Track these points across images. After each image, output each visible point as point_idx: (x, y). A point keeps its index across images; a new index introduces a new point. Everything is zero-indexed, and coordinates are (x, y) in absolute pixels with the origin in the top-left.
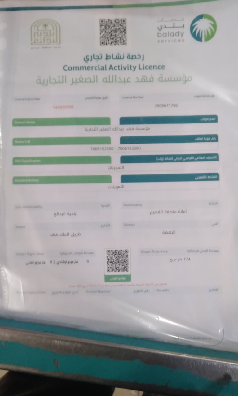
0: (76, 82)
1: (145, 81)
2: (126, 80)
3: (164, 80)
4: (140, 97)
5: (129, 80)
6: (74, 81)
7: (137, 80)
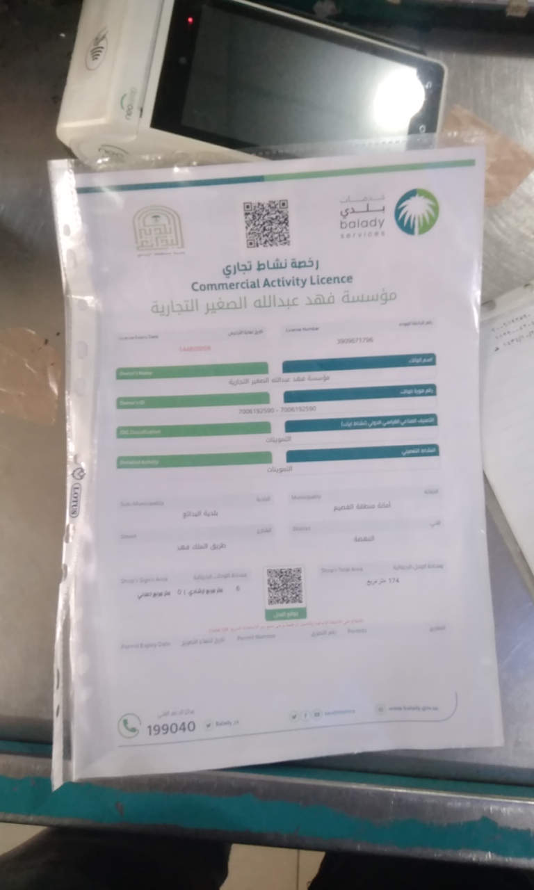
0: (213, 309)
1: (320, 303)
2: (291, 303)
3: (351, 299)
4: (313, 329)
5: (296, 302)
6: (210, 307)
7: (309, 302)
